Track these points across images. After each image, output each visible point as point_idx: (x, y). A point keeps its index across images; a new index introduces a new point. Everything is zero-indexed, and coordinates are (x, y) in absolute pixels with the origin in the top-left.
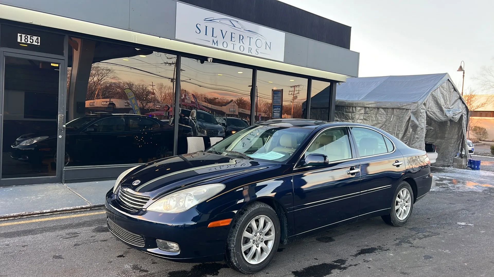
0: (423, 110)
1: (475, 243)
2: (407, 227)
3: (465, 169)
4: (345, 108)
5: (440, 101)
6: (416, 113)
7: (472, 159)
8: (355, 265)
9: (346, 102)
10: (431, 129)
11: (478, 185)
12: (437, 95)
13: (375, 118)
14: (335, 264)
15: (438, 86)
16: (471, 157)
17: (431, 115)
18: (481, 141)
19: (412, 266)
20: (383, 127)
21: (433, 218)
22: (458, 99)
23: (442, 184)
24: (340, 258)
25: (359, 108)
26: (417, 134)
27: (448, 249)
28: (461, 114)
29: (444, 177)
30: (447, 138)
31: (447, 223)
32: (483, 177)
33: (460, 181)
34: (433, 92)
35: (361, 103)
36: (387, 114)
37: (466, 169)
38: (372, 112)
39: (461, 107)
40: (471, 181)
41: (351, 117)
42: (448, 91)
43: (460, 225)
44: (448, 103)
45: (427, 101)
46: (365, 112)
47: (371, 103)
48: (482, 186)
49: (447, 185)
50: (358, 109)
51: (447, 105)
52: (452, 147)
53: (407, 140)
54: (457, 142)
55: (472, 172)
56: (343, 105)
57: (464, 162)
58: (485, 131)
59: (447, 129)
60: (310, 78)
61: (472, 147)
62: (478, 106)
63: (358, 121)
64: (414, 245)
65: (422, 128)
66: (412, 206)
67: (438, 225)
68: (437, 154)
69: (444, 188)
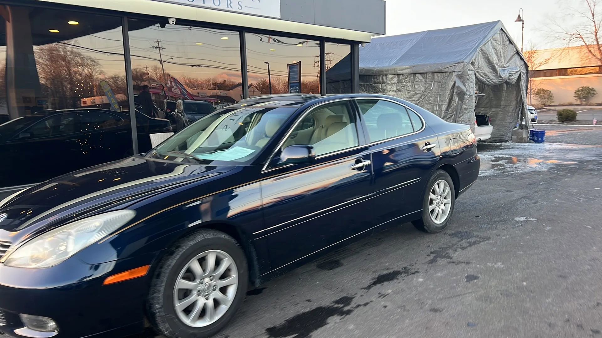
0: (471, 72)
1: (538, 247)
2: (447, 233)
3: (526, 143)
4: (373, 77)
5: (492, 58)
6: (462, 77)
7: (534, 130)
8: (366, 305)
9: (374, 70)
10: (483, 96)
11: (543, 162)
12: (488, 51)
13: (411, 87)
14: (336, 306)
15: (489, 38)
16: (533, 127)
17: (482, 78)
18: (545, 106)
19: (448, 296)
20: (422, 98)
21: (483, 214)
22: (515, 54)
23: (497, 165)
24: (345, 295)
25: (391, 76)
26: (465, 104)
27: (500, 262)
28: (519, 73)
29: (500, 156)
30: (503, 106)
31: (501, 221)
32: (549, 151)
33: (520, 159)
34: (483, 47)
35: (392, 69)
36: (426, 81)
37: (528, 143)
38: (407, 79)
39: (519, 64)
40: (533, 157)
41: (382, 89)
42: (501, 45)
43: (518, 222)
44: (502, 59)
45: (475, 60)
46: (398, 81)
47: (405, 67)
48: (547, 163)
49: (503, 166)
50: (389, 78)
51: (501, 63)
52: (510, 116)
53: (453, 113)
54: (516, 110)
55: (534, 146)
56: (370, 73)
57: (525, 135)
58: (550, 93)
59: (504, 95)
60: (322, 41)
61: (535, 115)
62: (541, 64)
63: (391, 93)
64: (454, 259)
65: (471, 96)
66: (453, 203)
67: (488, 224)
68: (492, 127)
69: (500, 170)
